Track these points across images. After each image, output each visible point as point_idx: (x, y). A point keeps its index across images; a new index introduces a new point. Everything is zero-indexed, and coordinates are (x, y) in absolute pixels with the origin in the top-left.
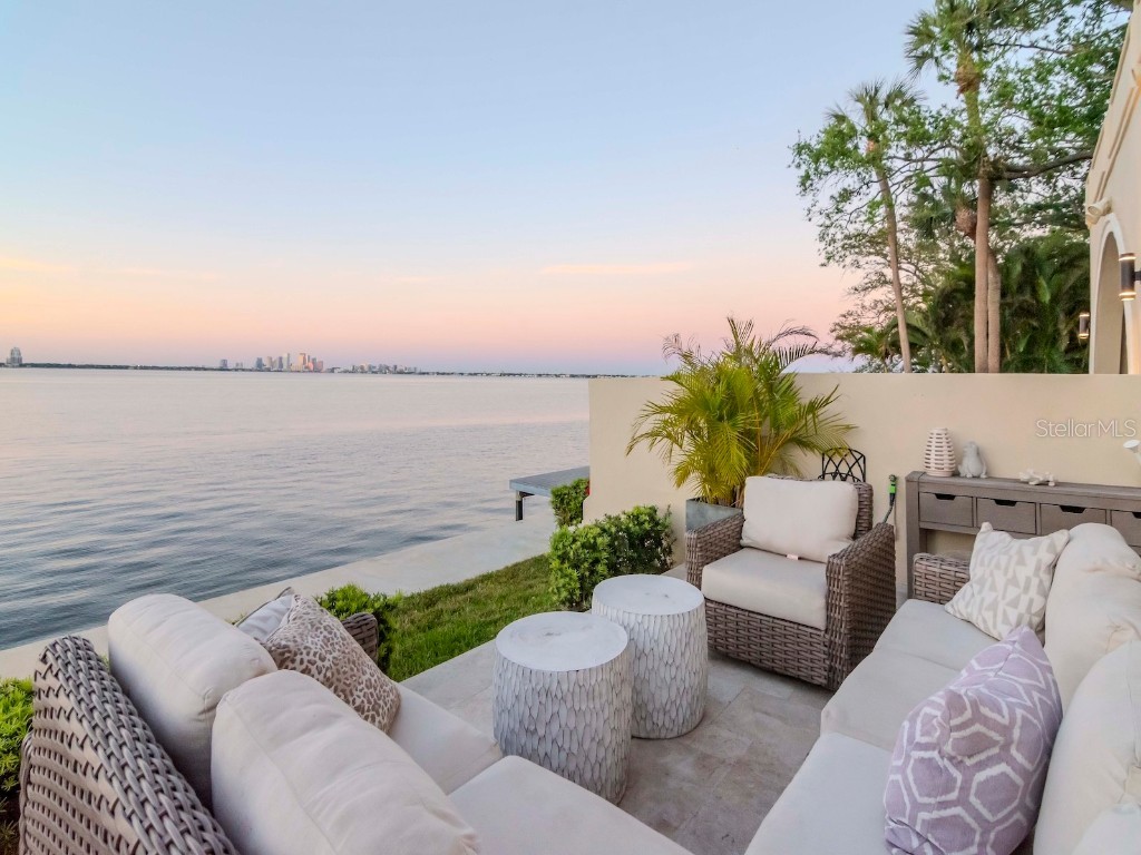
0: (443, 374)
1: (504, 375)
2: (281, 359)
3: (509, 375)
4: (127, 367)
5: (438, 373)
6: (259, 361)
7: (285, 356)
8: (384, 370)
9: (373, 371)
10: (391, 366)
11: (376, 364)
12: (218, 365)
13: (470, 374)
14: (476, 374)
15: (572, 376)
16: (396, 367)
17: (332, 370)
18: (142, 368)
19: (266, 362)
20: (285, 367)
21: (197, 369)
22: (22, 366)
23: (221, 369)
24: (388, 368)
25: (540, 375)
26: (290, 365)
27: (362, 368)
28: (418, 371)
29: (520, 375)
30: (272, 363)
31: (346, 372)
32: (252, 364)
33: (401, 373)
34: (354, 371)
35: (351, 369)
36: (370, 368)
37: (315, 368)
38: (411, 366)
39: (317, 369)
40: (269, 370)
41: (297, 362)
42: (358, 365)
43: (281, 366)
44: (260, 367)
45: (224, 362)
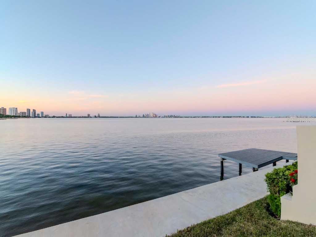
0: (186, 117)
1: (203, 117)
2: (148, 114)
4: (118, 117)
6: (144, 115)
8: (171, 117)
13: (194, 117)
15: (224, 117)
16: (174, 116)
17: (159, 117)
18: (120, 117)
20: (149, 116)
21: (131, 117)
22: (100, 117)
23: (136, 117)
24: (172, 116)
26: (150, 116)
27: (166, 116)
28: (180, 117)
29: (208, 117)
30: (146, 115)
31: (163, 117)
32: (142, 116)
33: (176, 117)
34: (164, 117)
35: (163, 116)
36: (168, 116)
37: (155, 116)
38: (178, 115)
39: (156, 117)
40: (146, 117)
41: (152, 115)
44: (144, 117)
45: (136, 115)
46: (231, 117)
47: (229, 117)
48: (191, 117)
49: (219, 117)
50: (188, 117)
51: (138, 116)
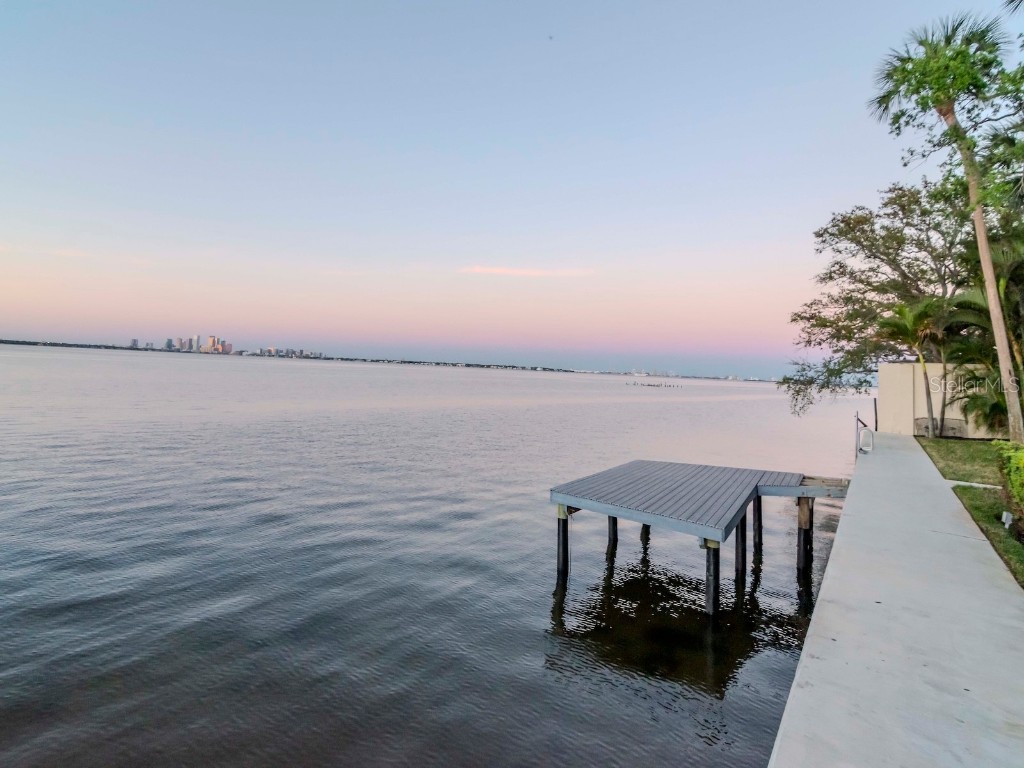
0: (347, 359)
1: (405, 362)
2: (191, 340)
3: (409, 362)
5: (342, 359)
6: (170, 341)
7: (195, 338)
8: (289, 354)
9: (280, 354)
10: (297, 350)
11: (284, 348)
12: (129, 344)
13: (372, 361)
14: (377, 361)
15: (468, 365)
16: (302, 352)
17: (240, 353)
18: (50, 345)
19: (176, 343)
20: (194, 348)
21: (107, 347)
23: (131, 349)
24: (294, 352)
25: (438, 364)
26: (199, 347)
27: (269, 351)
28: (323, 356)
30: (182, 344)
31: (254, 355)
32: (163, 345)
33: (307, 357)
34: (262, 354)
35: (258, 352)
36: (277, 351)
37: (223, 349)
38: (317, 352)
39: (226, 351)
40: (178, 351)
41: (207, 344)
42: (266, 348)
43: (191, 346)
44: (169, 348)
45: (135, 341)
46: (489, 366)
47: (483, 366)
48: (365, 360)
49: (454, 365)
50: (352, 360)
51: (141, 345)
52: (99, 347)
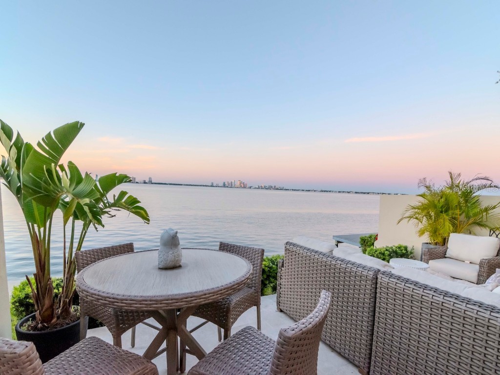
0: (295, 190)
1: (323, 191)
3: (325, 191)
4: (181, 185)
5: (293, 190)
6: (224, 183)
7: (233, 181)
8: (270, 188)
9: (266, 188)
10: (273, 186)
11: (267, 185)
12: (210, 184)
13: (307, 191)
14: (309, 191)
15: (356, 193)
16: (275, 187)
17: (250, 187)
18: (186, 185)
19: (226, 183)
21: (204, 186)
22: (152, 183)
24: (272, 187)
25: (339, 192)
26: (235, 185)
27: (262, 187)
28: (284, 188)
29: (330, 191)
30: (229, 184)
32: (221, 184)
33: (277, 189)
35: (257, 187)
37: (243, 186)
38: (282, 186)
39: (245, 187)
40: (227, 187)
41: (238, 184)
42: (260, 185)
43: (232, 185)
44: (224, 186)
45: (212, 183)
46: (368, 193)
47: (365, 193)
48: (303, 190)
49: (349, 192)
50: (297, 190)
51: (214, 185)
52: (201, 186)
